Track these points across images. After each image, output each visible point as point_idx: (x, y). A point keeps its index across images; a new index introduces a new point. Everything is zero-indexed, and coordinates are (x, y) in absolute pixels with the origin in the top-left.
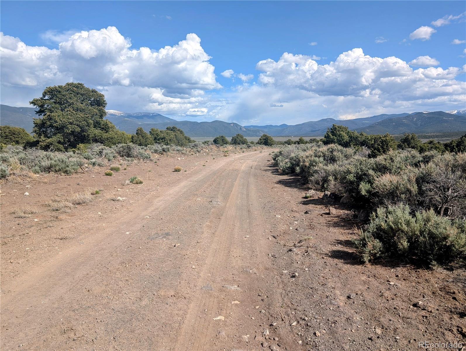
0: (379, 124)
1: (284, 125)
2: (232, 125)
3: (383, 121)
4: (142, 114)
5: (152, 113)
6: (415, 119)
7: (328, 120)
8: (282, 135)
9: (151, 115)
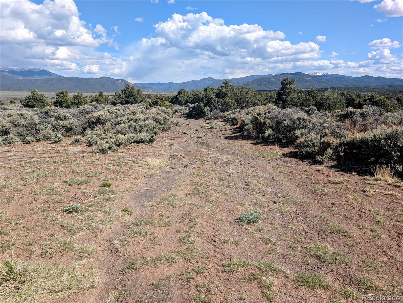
0: (253, 82)
1: (171, 83)
2: (120, 81)
3: (255, 79)
4: (26, 69)
5: (37, 69)
6: (281, 78)
7: (209, 79)
8: (171, 91)
9: (37, 70)
